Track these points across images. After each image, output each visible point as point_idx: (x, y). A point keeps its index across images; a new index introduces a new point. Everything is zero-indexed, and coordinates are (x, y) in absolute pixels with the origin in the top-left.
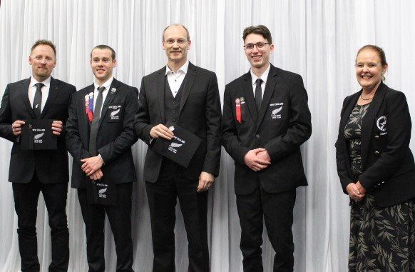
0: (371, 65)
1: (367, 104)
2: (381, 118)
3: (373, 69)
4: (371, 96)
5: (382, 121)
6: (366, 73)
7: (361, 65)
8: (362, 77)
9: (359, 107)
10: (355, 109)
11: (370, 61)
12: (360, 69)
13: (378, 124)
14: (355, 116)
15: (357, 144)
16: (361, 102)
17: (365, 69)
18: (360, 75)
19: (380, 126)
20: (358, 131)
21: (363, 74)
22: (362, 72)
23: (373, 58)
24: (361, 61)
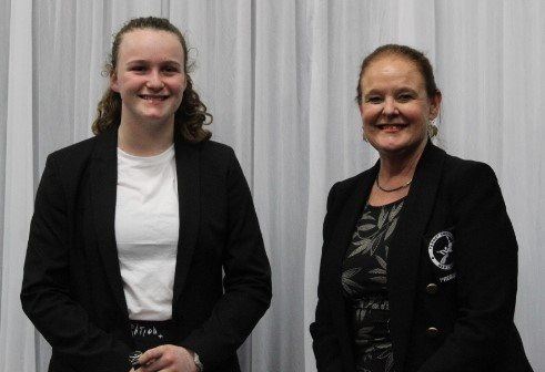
0: (403, 95)
1: (397, 203)
2: (440, 236)
3: (408, 107)
4: (405, 180)
5: (441, 244)
6: (393, 116)
7: (377, 97)
8: (381, 127)
9: (376, 211)
10: (365, 217)
11: (400, 84)
12: (374, 108)
13: (431, 251)
14: (365, 234)
15: (376, 306)
16: (378, 199)
17: (389, 106)
18: (374, 124)
19: (439, 257)
20: (380, 271)
21: (383, 122)
22: (380, 114)
23: (408, 78)
24: (378, 85)
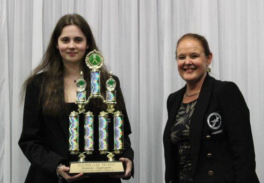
0: (194, 56)
1: (194, 101)
2: (212, 114)
3: (196, 61)
4: (197, 91)
6: (189, 65)
7: (182, 57)
8: (185, 70)
9: (186, 105)
10: (181, 108)
11: (192, 51)
12: (182, 62)
14: (181, 116)
15: (186, 147)
16: (186, 101)
17: (188, 60)
18: (182, 69)
20: (186, 132)
21: (185, 67)
22: (184, 64)
23: (196, 48)
24: (183, 52)
